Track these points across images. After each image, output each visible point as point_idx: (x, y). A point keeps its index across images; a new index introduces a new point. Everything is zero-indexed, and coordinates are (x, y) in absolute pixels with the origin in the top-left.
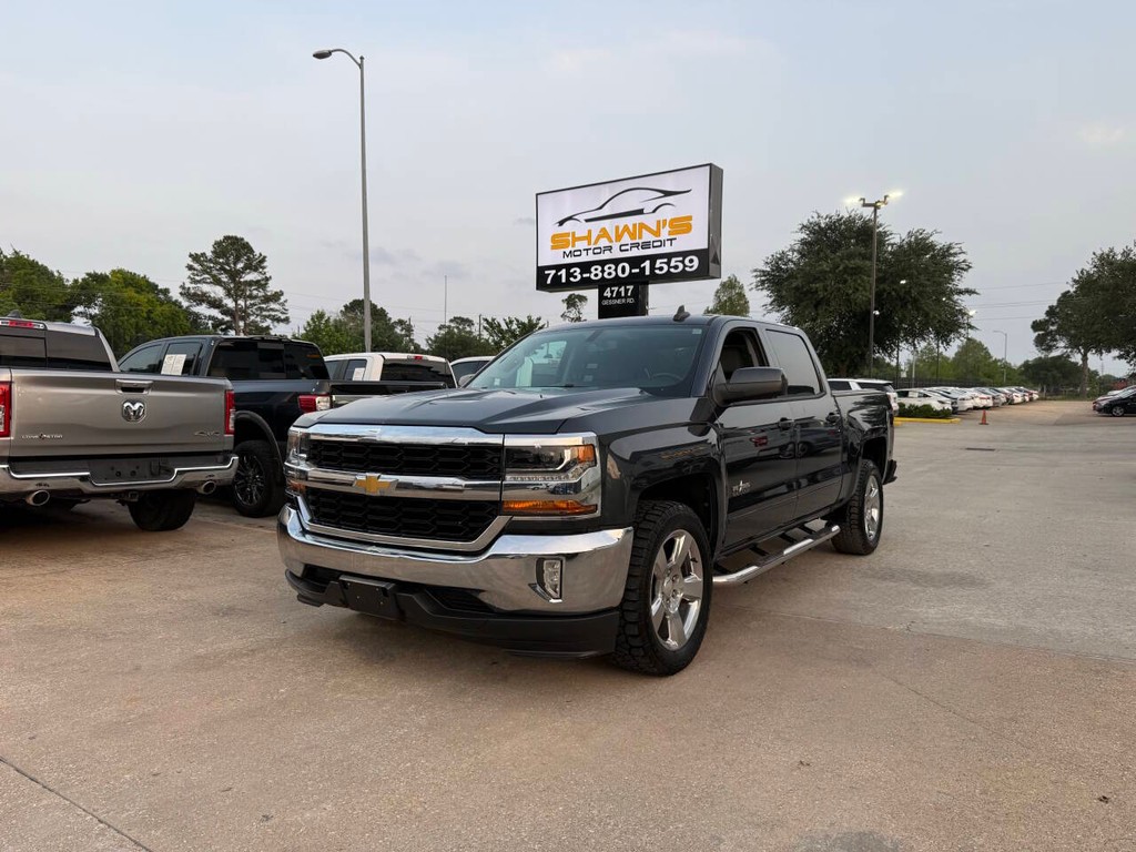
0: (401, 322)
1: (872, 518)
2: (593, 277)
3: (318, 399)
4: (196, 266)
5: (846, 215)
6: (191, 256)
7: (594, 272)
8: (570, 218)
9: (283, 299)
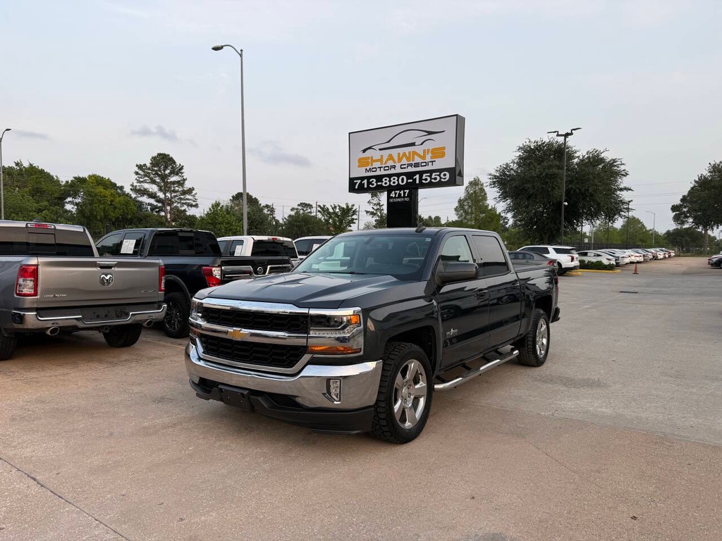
0: (267, 206)
1: (543, 344)
2: (384, 185)
3: (214, 269)
4: (140, 172)
5: (547, 141)
6: (137, 166)
7: (384, 182)
8: (370, 148)
9: (194, 192)
